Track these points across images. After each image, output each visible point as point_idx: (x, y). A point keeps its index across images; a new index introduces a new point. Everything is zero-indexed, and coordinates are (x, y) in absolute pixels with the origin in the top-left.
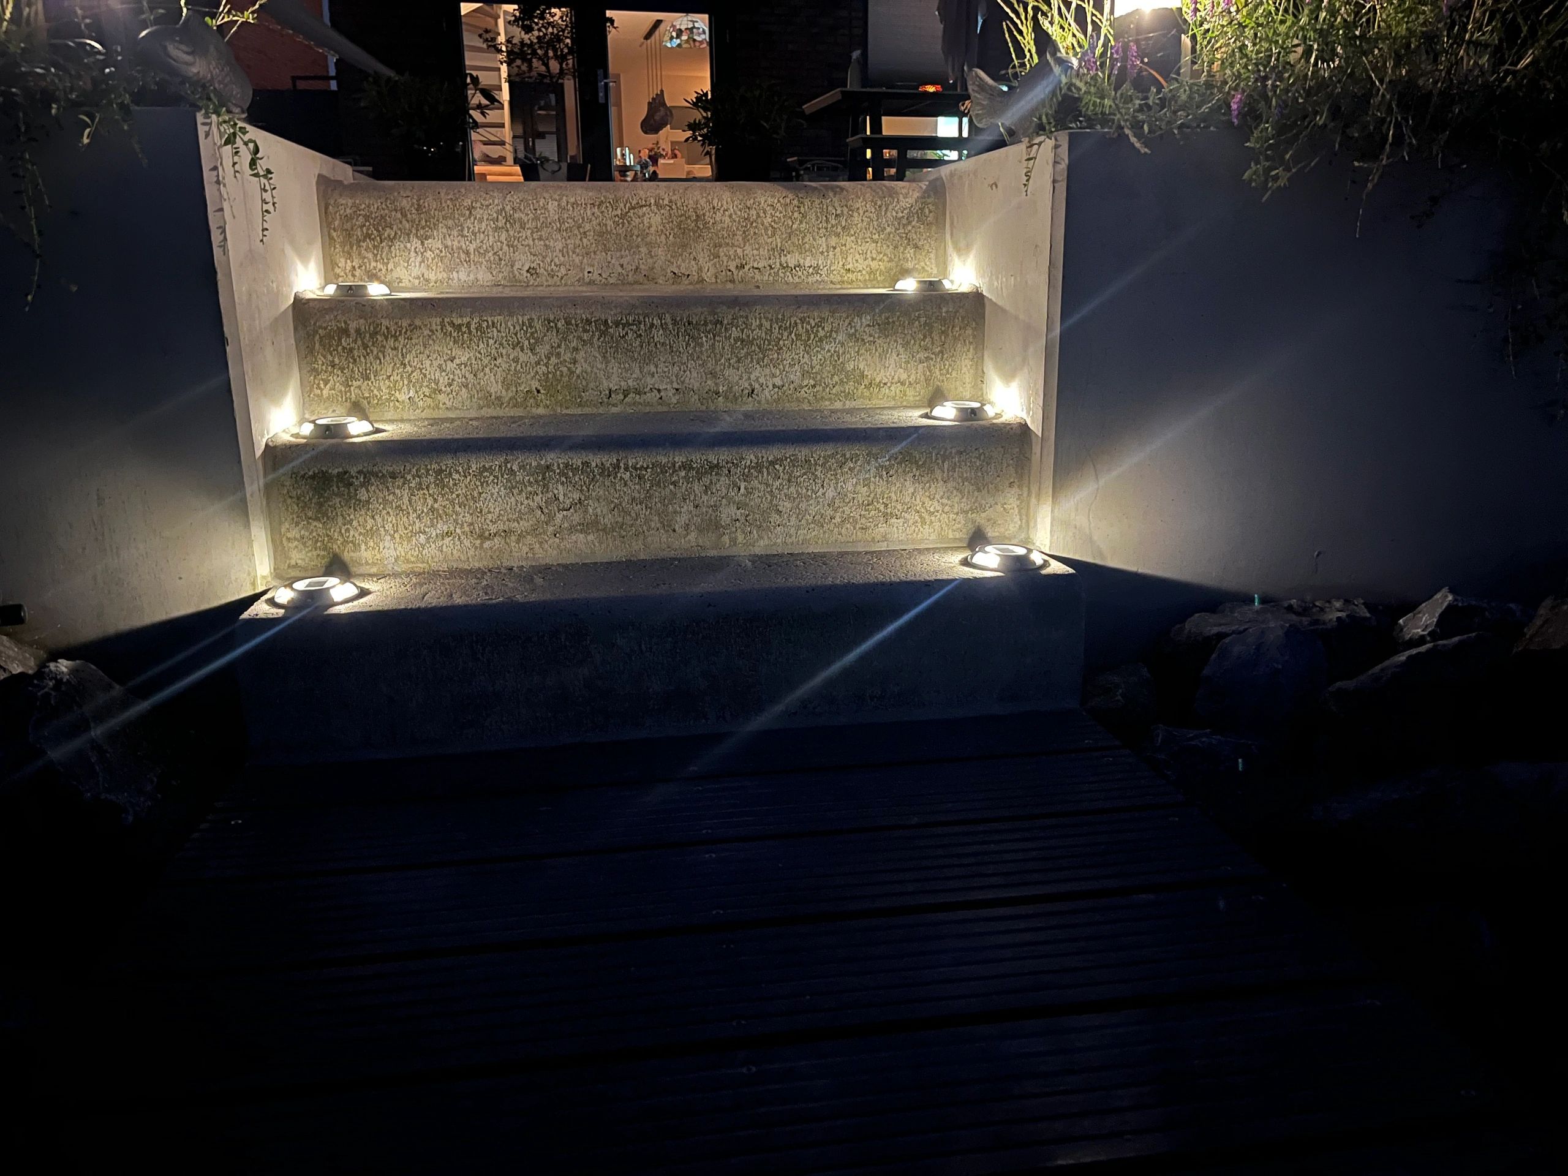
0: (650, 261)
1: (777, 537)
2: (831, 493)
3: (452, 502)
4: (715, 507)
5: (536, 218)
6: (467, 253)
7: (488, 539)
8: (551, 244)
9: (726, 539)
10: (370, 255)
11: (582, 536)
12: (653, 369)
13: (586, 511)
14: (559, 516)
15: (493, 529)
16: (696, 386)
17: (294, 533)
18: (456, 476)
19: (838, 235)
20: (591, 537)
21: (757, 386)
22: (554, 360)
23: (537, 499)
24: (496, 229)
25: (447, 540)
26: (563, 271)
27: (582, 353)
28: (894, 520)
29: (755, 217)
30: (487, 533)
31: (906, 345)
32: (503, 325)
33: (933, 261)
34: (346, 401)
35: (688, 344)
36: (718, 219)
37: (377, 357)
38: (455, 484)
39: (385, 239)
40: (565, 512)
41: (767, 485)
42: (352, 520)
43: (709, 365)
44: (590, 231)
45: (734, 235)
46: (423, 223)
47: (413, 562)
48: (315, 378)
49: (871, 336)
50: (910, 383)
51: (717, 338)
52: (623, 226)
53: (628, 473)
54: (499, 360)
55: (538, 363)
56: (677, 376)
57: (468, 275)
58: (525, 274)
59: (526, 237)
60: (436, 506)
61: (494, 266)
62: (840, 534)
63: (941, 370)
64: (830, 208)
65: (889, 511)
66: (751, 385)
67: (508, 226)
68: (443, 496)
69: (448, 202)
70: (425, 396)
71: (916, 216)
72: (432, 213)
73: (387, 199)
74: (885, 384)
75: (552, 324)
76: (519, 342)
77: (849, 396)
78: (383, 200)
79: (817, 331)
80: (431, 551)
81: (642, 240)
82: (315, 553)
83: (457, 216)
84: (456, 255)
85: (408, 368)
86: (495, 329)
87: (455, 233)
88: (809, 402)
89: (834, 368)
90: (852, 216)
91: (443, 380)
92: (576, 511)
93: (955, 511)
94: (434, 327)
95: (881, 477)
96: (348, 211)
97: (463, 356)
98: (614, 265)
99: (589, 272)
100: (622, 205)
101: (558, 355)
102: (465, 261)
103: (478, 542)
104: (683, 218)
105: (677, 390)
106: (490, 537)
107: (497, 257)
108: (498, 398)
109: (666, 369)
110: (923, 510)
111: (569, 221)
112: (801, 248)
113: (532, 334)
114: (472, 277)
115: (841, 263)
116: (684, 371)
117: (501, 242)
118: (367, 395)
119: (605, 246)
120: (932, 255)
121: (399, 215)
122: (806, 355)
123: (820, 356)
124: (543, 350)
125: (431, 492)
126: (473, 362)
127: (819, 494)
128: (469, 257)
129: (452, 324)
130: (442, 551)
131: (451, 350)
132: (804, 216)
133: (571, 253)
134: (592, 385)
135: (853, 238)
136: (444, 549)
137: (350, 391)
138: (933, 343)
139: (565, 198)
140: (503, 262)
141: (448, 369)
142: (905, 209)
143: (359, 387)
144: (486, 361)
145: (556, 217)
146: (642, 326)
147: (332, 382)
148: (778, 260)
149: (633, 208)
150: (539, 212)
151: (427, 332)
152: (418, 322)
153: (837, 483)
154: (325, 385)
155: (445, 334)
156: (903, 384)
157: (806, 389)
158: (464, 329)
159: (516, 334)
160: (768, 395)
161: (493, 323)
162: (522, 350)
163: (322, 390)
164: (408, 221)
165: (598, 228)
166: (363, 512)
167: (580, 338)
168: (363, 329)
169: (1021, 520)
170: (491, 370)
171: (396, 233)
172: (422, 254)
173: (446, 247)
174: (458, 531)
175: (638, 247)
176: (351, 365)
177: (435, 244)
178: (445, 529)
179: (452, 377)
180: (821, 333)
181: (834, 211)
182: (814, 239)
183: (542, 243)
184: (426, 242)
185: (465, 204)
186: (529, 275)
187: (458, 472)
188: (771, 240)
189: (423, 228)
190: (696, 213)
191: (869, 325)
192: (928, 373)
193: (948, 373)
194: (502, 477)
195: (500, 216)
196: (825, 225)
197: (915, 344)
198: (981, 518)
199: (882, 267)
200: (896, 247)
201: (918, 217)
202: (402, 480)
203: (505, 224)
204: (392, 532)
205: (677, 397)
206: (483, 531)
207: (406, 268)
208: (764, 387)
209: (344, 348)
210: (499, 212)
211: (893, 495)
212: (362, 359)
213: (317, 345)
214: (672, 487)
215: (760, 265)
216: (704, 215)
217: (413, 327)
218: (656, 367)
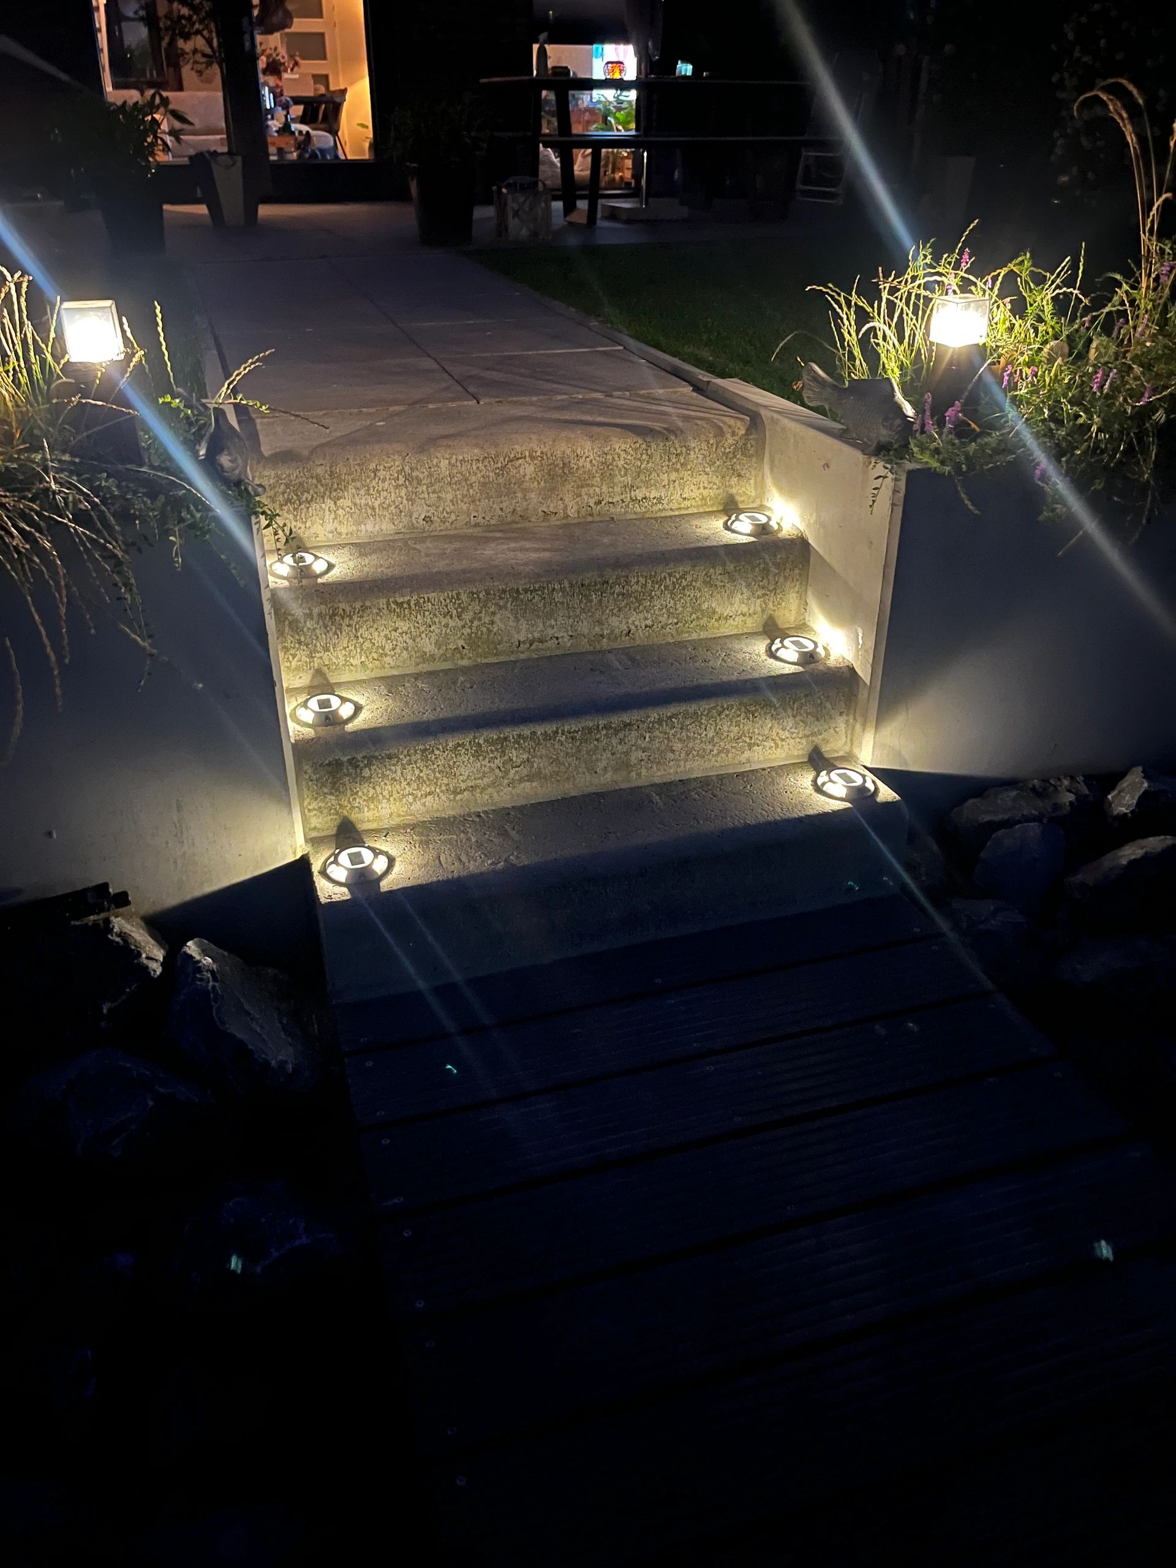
0: (525, 503)
1: (670, 768)
2: (711, 734)
3: (434, 771)
4: (627, 753)
5: (430, 475)
6: (373, 509)
7: (459, 793)
8: (443, 495)
9: (634, 774)
10: (291, 516)
11: (528, 784)
12: (553, 622)
13: (532, 767)
14: (513, 772)
15: (463, 786)
16: (586, 631)
17: (314, 805)
18: (437, 752)
19: (677, 470)
20: (535, 784)
21: (633, 628)
22: (476, 623)
23: (497, 762)
24: (397, 487)
25: (429, 798)
26: (453, 517)
27: (498, 616)
28: (756, 748)
29: (611, 461)
30: (459, 790)
31: (748, 586)
32: (436, 600)
33: (752, 485)
34: (310, 669)
35: (581, 601)
36: (580, 465)
37: (335, 633)
38: (436, 758)
39: (304, 502)
40: (517, 769)
41: (665, 733)
42: (358, 792)
43: (597, 615)
44: (475, 482)
45: (593, 477)
46: (335, 486)
47: (403, 816)
48: (285, 654)
49: (722, 582)
50: (750, 614)
51: (604, 595)
52: (503, 476)
53: (564, 737)
54: (433, 628)
55: (464, 627)
56: (572, 627)
57: (374, 527)
58: (422, 522)
59: (423, 492)
60: (421, 775)
61: (395, 517)
62: (716, 761)
63: (773, 602)
64: (672, 449)
65: (753, 741)
66: (628, 627)
67: (407, 483)
68: (427, 767)
69: (356, 467)
70: (374, 659)
71: (740, 450)
72: (343, 477)
73: (304, 468)
74: (731, 617)
75: (475, 596)
76: (449, 612)
77: (703, 628)
78: (301, 469)
79: (681, 582)
80: (417, 806)
81: (519, 486)
82: (329, 818)
83: (363, 478)
84: (363, 511)
85: (361, 640)
86: (430, 604)
87: (362, 492)
88: (672, 635)
89: (693, 608)
90: (689, 454)
91: (389, 646)
92: (524, 767)
93: (800, 736)
94: (381, 606)
95: (748, 719)
96: (272, 481)
97: (403, 626)
98: (495, 509)
99: (474, 517)
100: (502, 459)
101: (480, 619)
102: (372, 515)
103: (452, 797)
104: (552, 466)
105: (571, 636)
106: (462, 792)
107: (398, 511)
108: (432, 656)
109: (563, 622)
110: (777, 738)
111: (458, 475)
112: (648, 484)
113: (459, 604)
114: (377, 528)
115: (679, 493)
116: (578, 622)
117: (402, 498)
118: (327, 663)
119: (488, 494)
120: (752, 482)
121: (315, 481)
122: (672, 601)
123: (682, 601)
124: (467, 616)
125: (418, 765)
126: (413, 630)
127: (703, 735)
128: (375, 512)
129: (396, 603)
130: (425, 806)
131: (395, 622)
132: (650, 457)
133: (459, 502)
134: (505, 639)
135: (689, 472)
136: (427, 804)
137: (314, 662)
138: (769, 583)
139: (454, 456)
140: (403, 514)
141: (393, 637)
142: (732, 445)
143: (321, 658)
144: (422, 629)
145: (448, 473)
146: (546, 591)
147: (299, 656)
148: (629, 495)
149: (511, 461)
150: (433, 470)
151: (375, 611)
152: (368, 603)
153: (716, 726)
154: (293, 658)
155: (390, 611)
156: (744, 615)
157: (670, 626)
158: (405, 606)
159: (446, 606)
160: (641, 633)
161: (428, 599)
162: (451, 617)
163: (290, 662)
164: (322, 485)
165: (482, 479)
166: (366, 785)
167: (497, 604)
168: (324, 612)
169: (846, 737)
170: (426, 635)
171: (312, 497)
172: (335, 512)
173: (355, 504)
174: (438, 790)
175: (515, 493)
176: (314, 641)
177: (345, 502)
178: (428, 790)
179: (395, 643)
180: (684, 583)
181: (675, 451)
182: (658, 476)
183: (436, 495)
184: (338, 502)
185: (371, 468)
186: (425, 522)
187: (438, 749)
188: (623, 479)
189: (335, 490)
190: (563, 461)
191: (721, 574)
192: (764, 606)
193: (779, 604)
194: (471, 749)
195: (400, 476)
196: (667, 463)
197: (755, 585)
198: (817, 740)
199: (712, 494)
200: (723, 477)
201: (742, 451)
202: (396, 760)
203: (405, 481)
204: (388, 797)
205: (571, 641)
206: (455, 788)
207: (322, 525)
208: (639, 627)
209: (308, 629)
210: (399, 472)
211: (756, 730)
212: (323, 636)
213: (287, 629)
214: (596, 742)
215: (615, 500)
216: (569, 462)
217: (364, 608)
218: (556, 621)
